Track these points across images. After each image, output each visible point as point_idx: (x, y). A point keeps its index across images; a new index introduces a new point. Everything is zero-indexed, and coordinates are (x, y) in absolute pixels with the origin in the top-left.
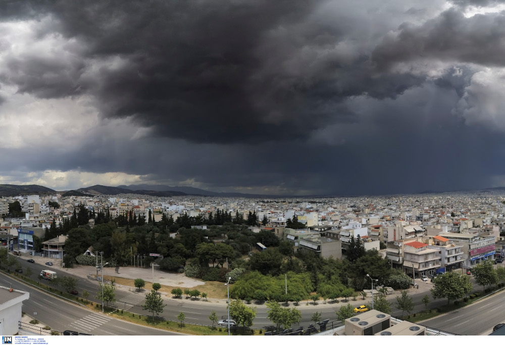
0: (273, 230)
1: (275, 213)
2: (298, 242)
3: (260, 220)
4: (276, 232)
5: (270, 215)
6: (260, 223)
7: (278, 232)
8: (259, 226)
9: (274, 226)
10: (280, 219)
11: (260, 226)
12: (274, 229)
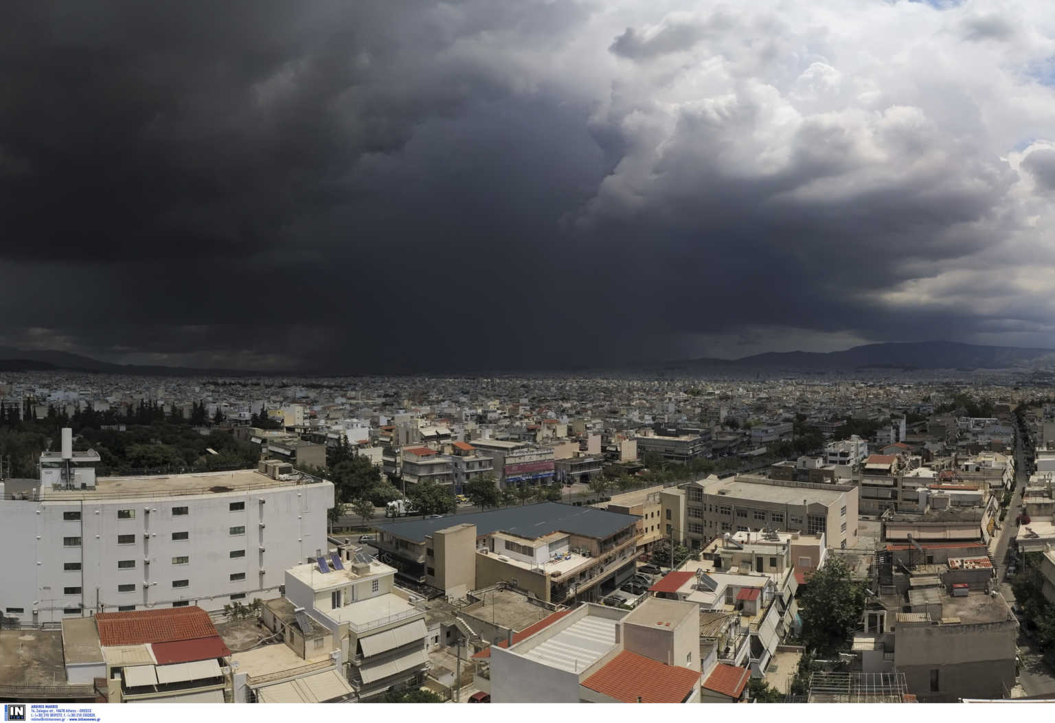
0: (231, 431)
1: (236, 405)
2: (267, 447)
3: (211, 417)
4: (235, 435)
5: (227, 409)
6: (211, 421)
7: (238, 435)
8: (209, 425)
9: (233, 425)
10: (242, 415)
11: (210, 427)
12: (233, 430)
